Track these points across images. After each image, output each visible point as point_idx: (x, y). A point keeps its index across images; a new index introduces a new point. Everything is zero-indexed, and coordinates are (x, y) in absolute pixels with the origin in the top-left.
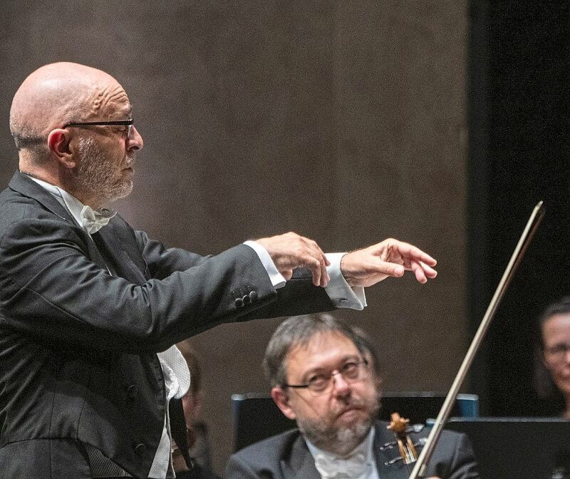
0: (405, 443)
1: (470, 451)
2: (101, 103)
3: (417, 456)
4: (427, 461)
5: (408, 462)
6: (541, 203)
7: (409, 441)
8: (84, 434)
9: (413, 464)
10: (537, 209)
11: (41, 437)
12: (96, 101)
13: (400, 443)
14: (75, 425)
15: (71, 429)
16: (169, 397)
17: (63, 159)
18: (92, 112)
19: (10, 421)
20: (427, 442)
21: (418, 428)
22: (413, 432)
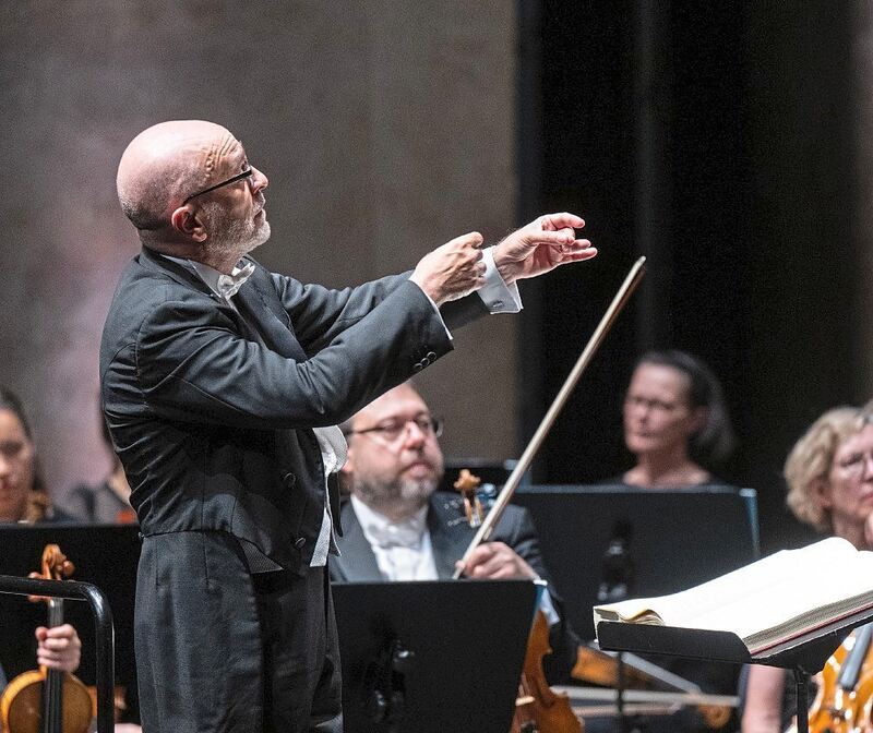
0: (472, 504)
1: (531, 527)
2: (213, 162)
3: (483, 518)
4: (494, 524)
5: (473, 524)
6: (643, 259)
7: (477, 501)
8: (238, 528)
9: (478, 528)
10: (638, 265)
11: (193, 528)
12: (208, 163)
13: (467, 502)
14: (229, 520)
15: (224, 523)
16: (327, 473)
17: (195, 236)
18: (208, 176)
19: (156, 512)
20: (496, 505)
21: (489, 488)
22: (483, 492)
